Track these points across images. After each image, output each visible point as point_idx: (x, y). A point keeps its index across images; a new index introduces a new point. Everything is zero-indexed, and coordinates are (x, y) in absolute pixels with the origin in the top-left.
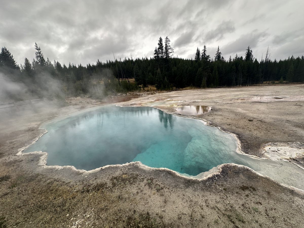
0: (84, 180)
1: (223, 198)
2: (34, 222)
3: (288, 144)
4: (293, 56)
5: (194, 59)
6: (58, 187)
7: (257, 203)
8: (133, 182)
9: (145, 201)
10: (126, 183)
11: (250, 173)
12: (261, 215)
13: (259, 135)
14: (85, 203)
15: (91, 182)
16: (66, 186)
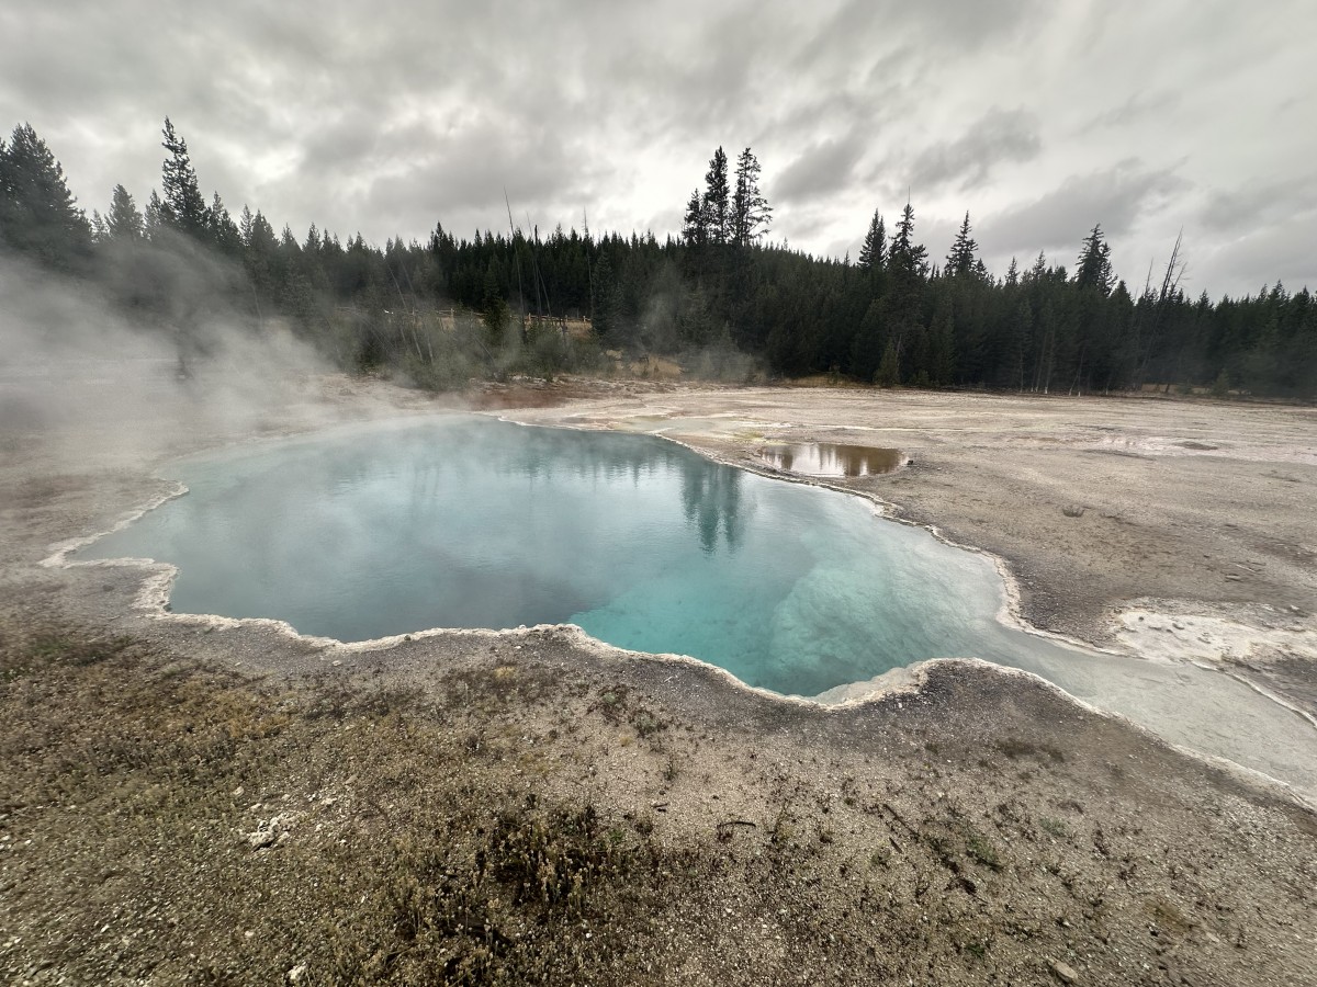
0: (325, 674)
1: (920, 779)
2: (88, 809)
3: (1224, 608)
4: (1279, 286)
5: (855, 260)
6: (210, 692)
7: (1063, 806)
8: (538, 696)
9: (584, 768)
10: (508, 698)
11: (1047, 696)
12: (1076, 847)
13: (1101, 566)
14: (319, 756)
15: (356, 685)
16: (242, 691)
